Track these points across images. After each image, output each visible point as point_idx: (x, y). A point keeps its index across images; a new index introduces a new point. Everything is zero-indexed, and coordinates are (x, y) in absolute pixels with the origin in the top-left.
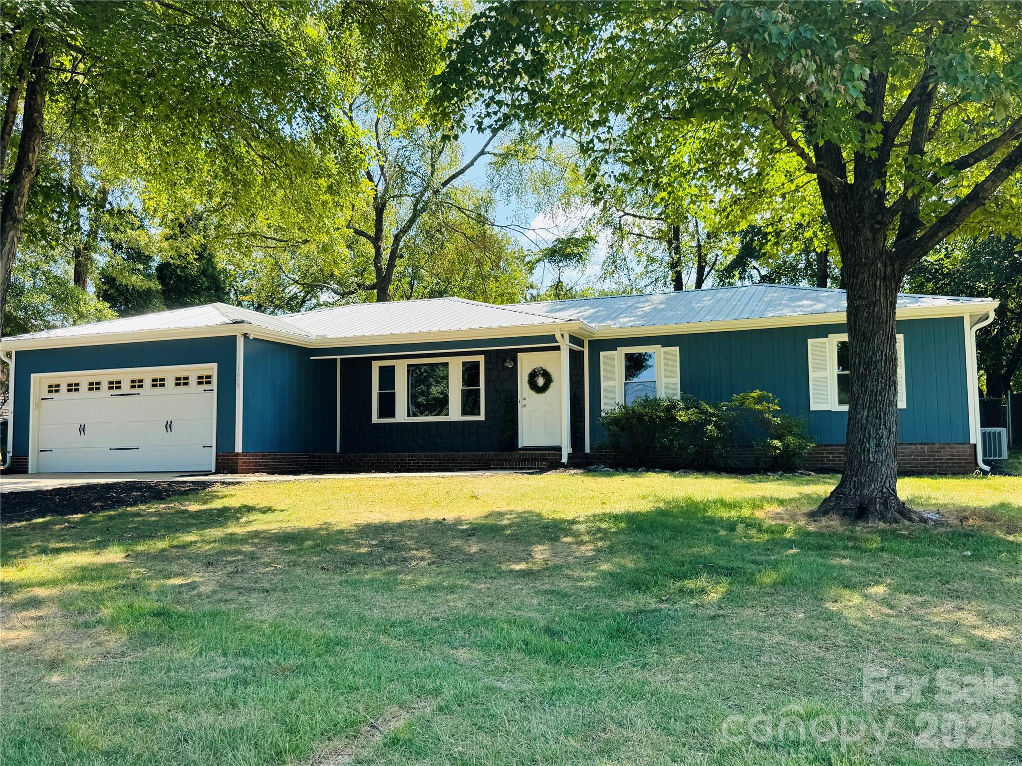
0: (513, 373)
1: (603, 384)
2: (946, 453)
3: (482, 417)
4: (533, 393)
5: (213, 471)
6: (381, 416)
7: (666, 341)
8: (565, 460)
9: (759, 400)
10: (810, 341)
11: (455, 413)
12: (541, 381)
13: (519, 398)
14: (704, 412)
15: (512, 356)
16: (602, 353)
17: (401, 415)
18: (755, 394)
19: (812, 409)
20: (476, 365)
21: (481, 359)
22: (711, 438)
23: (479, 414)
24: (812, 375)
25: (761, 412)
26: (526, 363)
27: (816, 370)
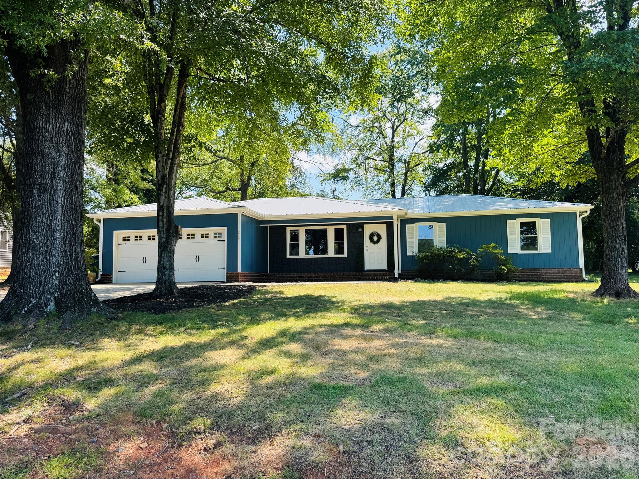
0: (362, 233)
1: (408, 240)
2: (569, 273)
3: (345, 255)
4: (372, 244)
5: (225, 281)
6: (291, 254)
7: (439, 220)
8: (396, 276)
9: (495, 248)
10: (508, 221)
11: (331, 253)
12: (375, 238)
13: (365, 246)
14: (468, 253)
15: (361, 226)
16: (407, 225)
17: (302, 254)
18: (492, 245)
19: (509, 252)
20: (342, 230)
21: (345, 227)
22: (474, 265)
23: (343, 254)
24: (509, 237)
25: (495, 253)
26: (368, 230)
27: (511, 234)
